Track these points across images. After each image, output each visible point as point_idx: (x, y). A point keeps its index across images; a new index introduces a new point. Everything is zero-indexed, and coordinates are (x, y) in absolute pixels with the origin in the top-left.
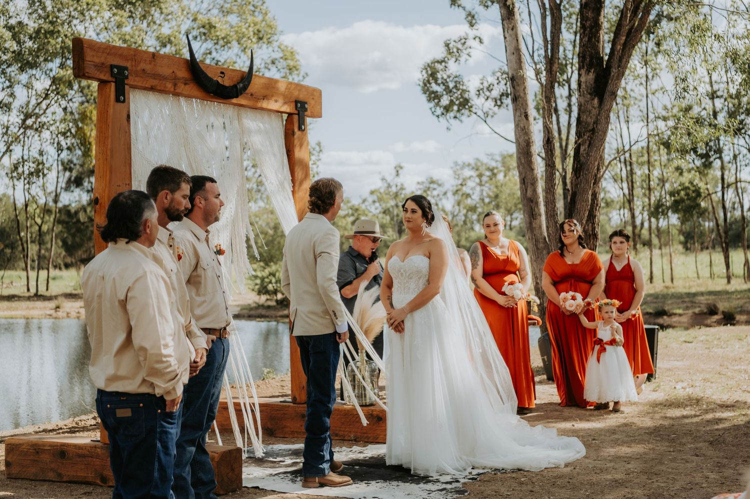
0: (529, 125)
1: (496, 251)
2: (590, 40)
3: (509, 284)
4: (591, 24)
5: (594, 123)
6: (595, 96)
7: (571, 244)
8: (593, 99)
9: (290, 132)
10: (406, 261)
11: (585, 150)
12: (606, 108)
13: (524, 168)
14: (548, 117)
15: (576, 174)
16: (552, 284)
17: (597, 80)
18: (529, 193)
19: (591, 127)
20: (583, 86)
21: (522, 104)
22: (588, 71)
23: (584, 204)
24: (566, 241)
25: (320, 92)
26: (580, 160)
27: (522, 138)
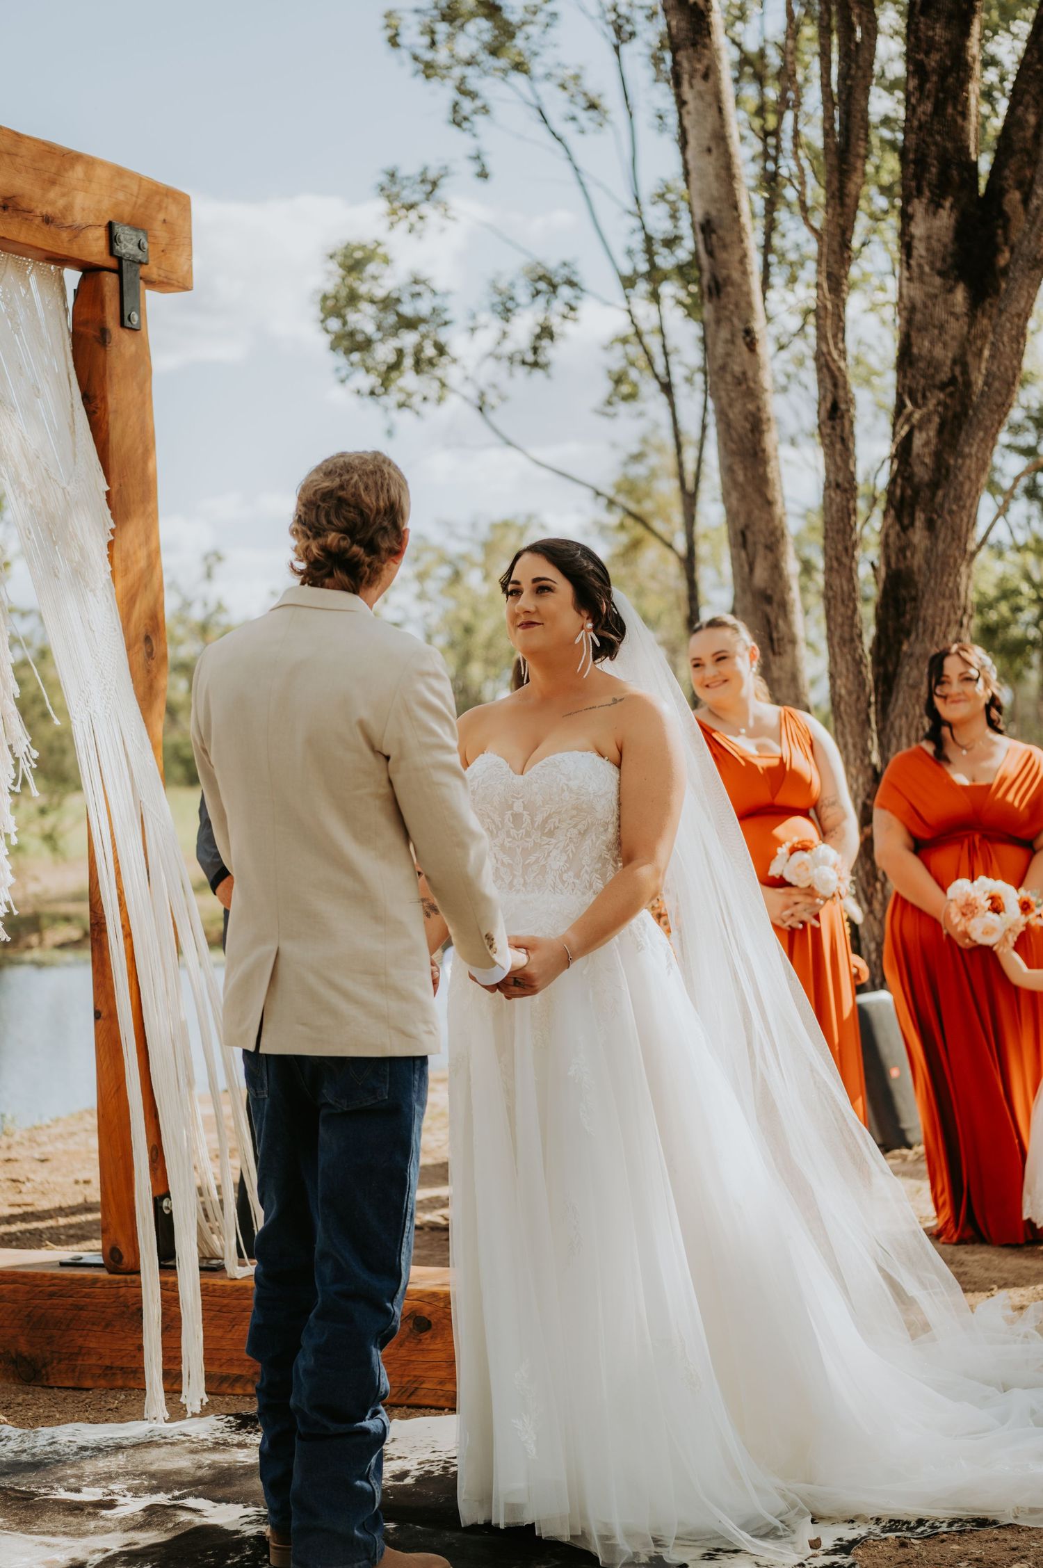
0: (757, 367)
1: (743, 745)
2: (939, 109)
3: (793, 850)
4: (941, 63)
5: (954, 362)
6: (957, 280)
7: (965, 722)
8: (951, 290)
9: (91, 332)
10: (534, 770)
11: (927, 444)
12: (1014, 309)
13: (743, 497)
14: (835, 336)
15: (899, 518)
16: (909, 849)
17: (962, 231)
18: (761, 575)
19: (944, 376)
20: (920, 249)
21: (737, 305)
22: (936, 205)
23: (947, 604)
24: (947, 711)
25: (183, 202)
26: (912, 475)
27: (738, 407)
